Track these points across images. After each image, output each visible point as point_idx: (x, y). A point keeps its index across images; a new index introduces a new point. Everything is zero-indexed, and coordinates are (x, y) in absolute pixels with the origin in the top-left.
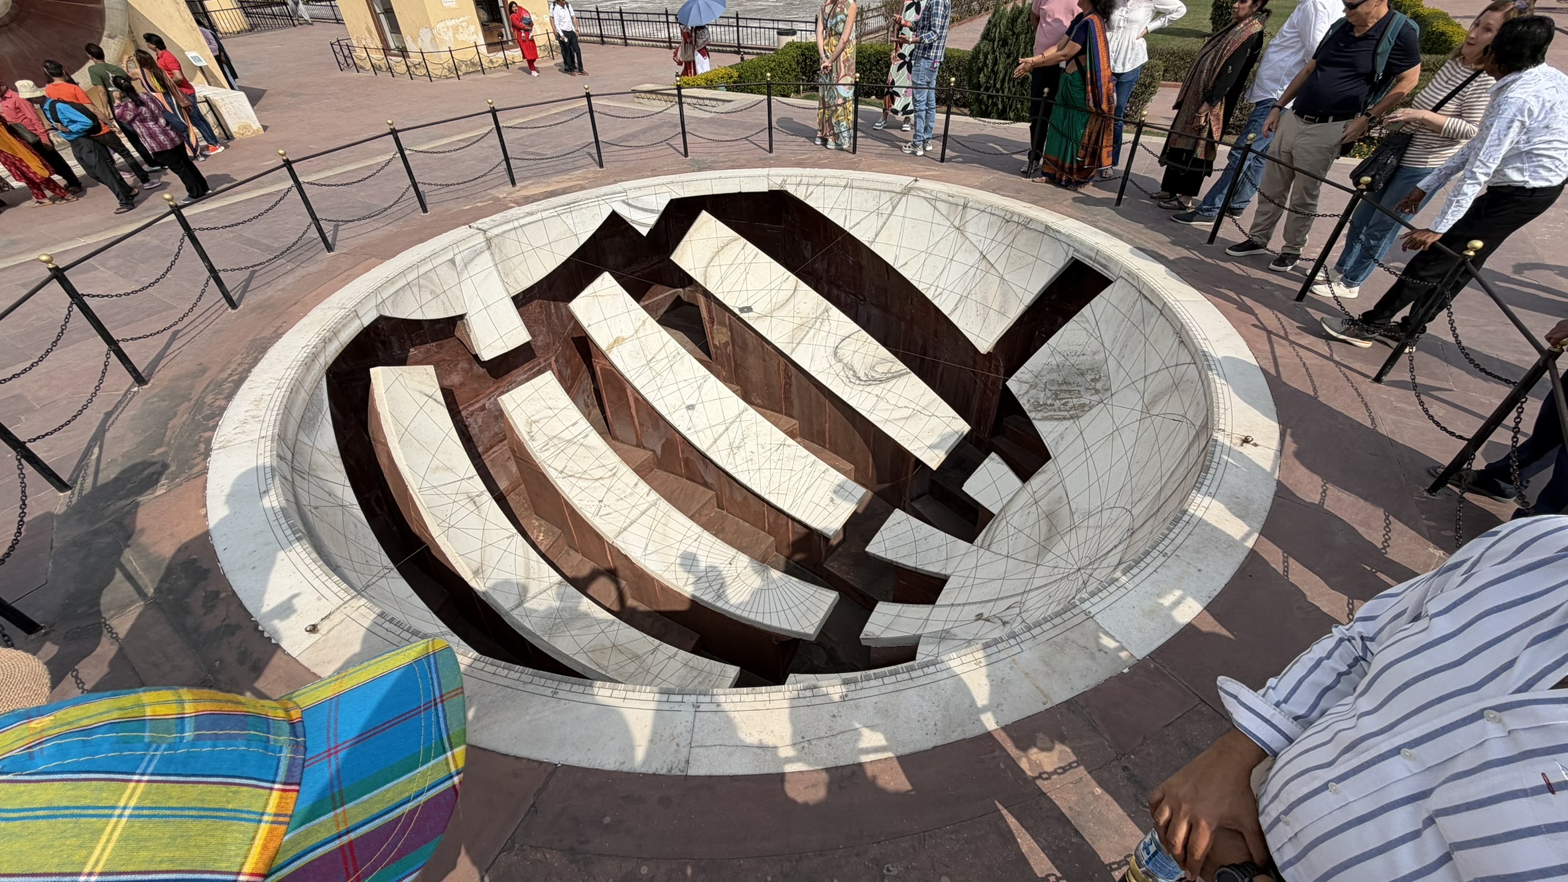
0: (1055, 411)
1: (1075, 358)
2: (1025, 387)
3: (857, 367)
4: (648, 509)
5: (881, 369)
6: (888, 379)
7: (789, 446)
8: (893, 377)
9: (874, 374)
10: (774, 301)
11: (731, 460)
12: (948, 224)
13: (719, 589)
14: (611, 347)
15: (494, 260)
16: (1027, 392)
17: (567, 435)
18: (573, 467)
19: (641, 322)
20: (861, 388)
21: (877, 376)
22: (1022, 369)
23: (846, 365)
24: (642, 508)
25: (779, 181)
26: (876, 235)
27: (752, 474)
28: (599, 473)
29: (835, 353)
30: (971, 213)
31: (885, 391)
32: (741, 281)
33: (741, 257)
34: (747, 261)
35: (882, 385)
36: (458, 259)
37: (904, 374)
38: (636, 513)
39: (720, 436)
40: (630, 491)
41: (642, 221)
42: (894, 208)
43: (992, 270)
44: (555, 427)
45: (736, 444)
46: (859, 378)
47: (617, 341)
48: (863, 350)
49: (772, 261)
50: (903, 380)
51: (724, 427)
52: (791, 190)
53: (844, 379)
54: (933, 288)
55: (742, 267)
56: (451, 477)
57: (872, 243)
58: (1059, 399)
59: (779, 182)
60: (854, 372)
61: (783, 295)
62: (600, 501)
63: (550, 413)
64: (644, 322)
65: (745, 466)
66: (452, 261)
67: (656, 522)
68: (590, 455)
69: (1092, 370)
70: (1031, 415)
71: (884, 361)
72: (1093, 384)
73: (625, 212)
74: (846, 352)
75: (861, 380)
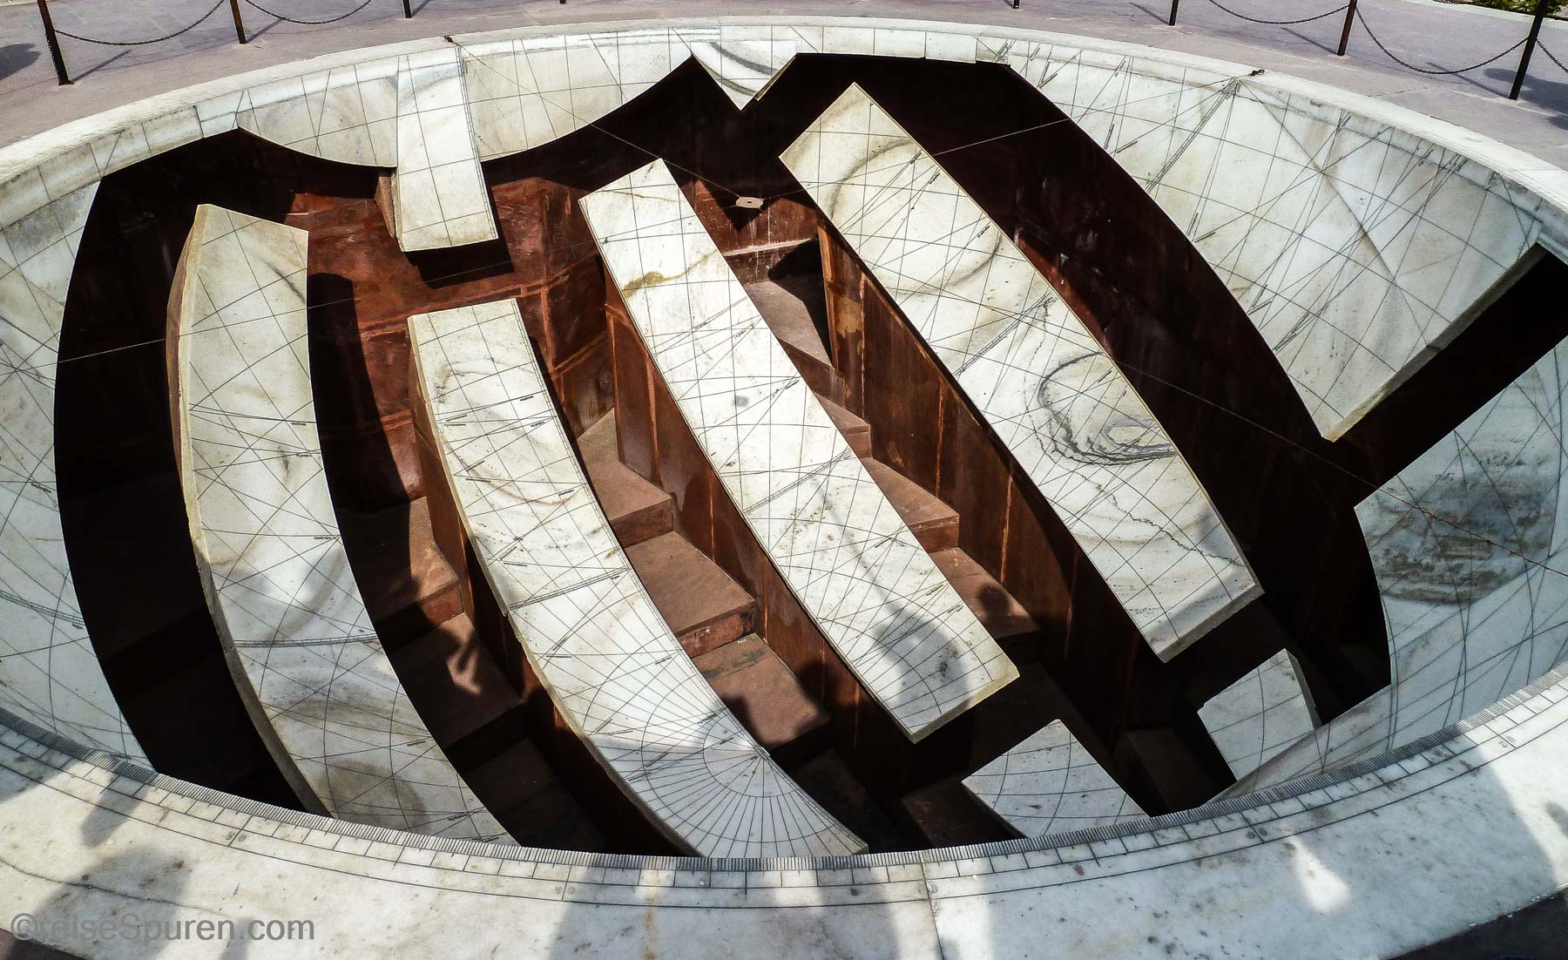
0: (1431, 581)
1: (1502, 469)
2: (1389, 520)
3: (1076, 423)
4: (599, 579)
5: (1122, 435)
6: (1130, 460)
7: (903, 544)
8: (1140, 457)
9: (1104, 443)
10: (950, 267)
11: (785, 541)
12: (1304, 159)
13: (654, 761)
14: (634, 286)
15: (466, 96)
16: (1389, 533)
17: (505, 411)
18: (493, 466)
19: (699, 257)
20: (1072, 465)
21: (1110, 449)
22: (1393, 483)
23: (1056, 415)
24: (586, 575)
25: (996, 45)
26: (1164, 171)
27: (814, 577)
28: (535, 491)
29: (1042, 389)
30: (1350, 141)
31: (1117, 482)
32: (897, 221)
33: (906, 178)
34: (917, 185)
35: (1114, 469)
36: (403, 80)
37: (1160, 455)
38: (573, 578)
39: (781, 493)
40: (579, 538)
41: (740, 83)
42: (1204, 120)
43: (1376, 266)
44: (489, 391)
45: (805, 515)
46: (1074, 447)
47: (650, 280)
48: (1093, 393)
49: (962, 192)
50: (1155, 467)
51: (793, 478)
52: (1017, 65)
53: (1046, 441)
54: (1256, 290)
55: (905, 195)
56: (260, 408)
57: (1153, 183)
58: (1448, 558)
59: (997, 48)
60: (1069, 431)
61: (970, 260)
62: (516, 539)
63: (490, 367)
64: (706, 257)
65: (806, 560)
66: (392, 81)
67: (601, 607)
68: (533, 457)
69: (1526, 498)
70: (1383, 583)
71: (1130, 420)
72: (1520, 530)
73: (712, 61)
74: (1061, 391)
75: (1076, 450)
